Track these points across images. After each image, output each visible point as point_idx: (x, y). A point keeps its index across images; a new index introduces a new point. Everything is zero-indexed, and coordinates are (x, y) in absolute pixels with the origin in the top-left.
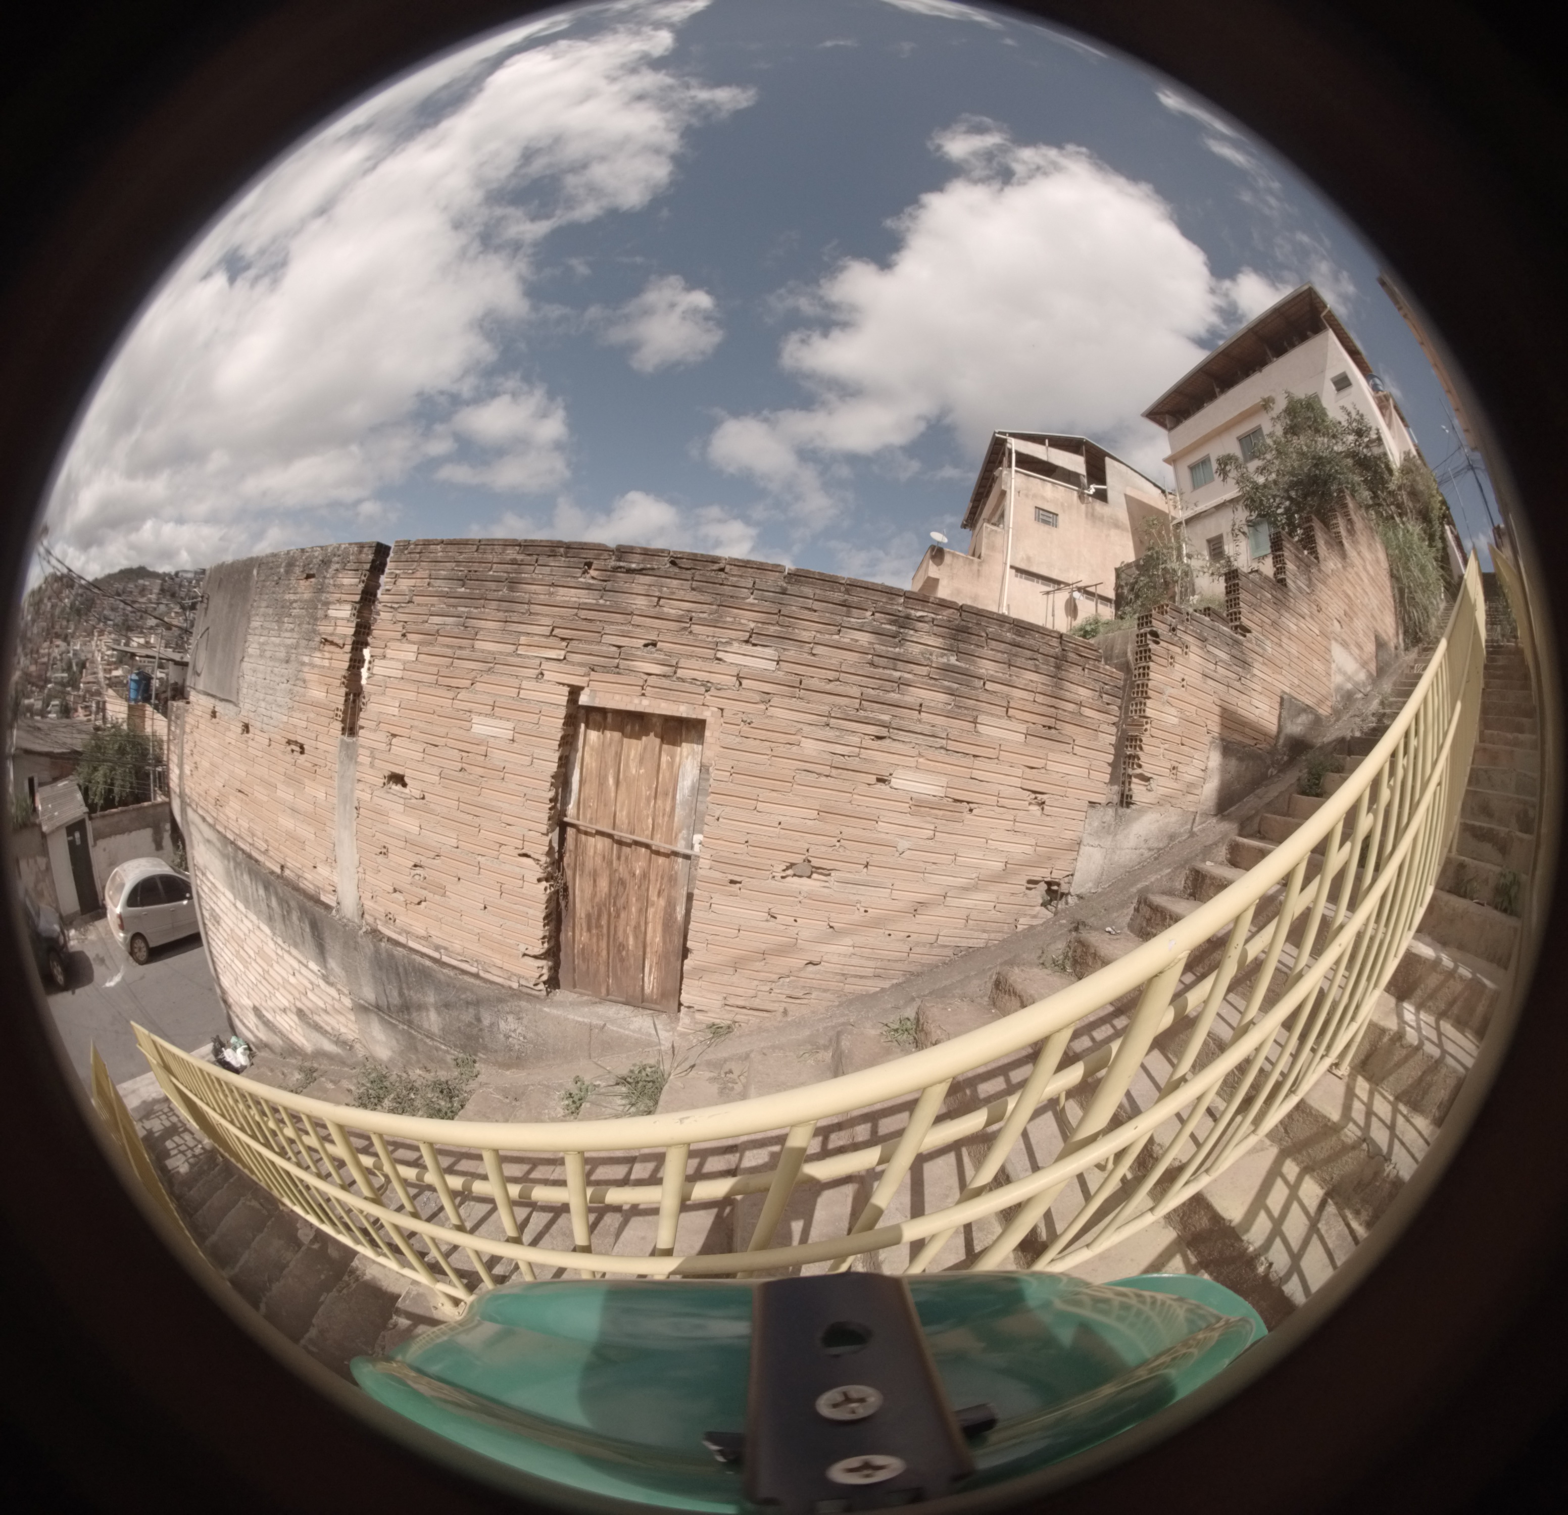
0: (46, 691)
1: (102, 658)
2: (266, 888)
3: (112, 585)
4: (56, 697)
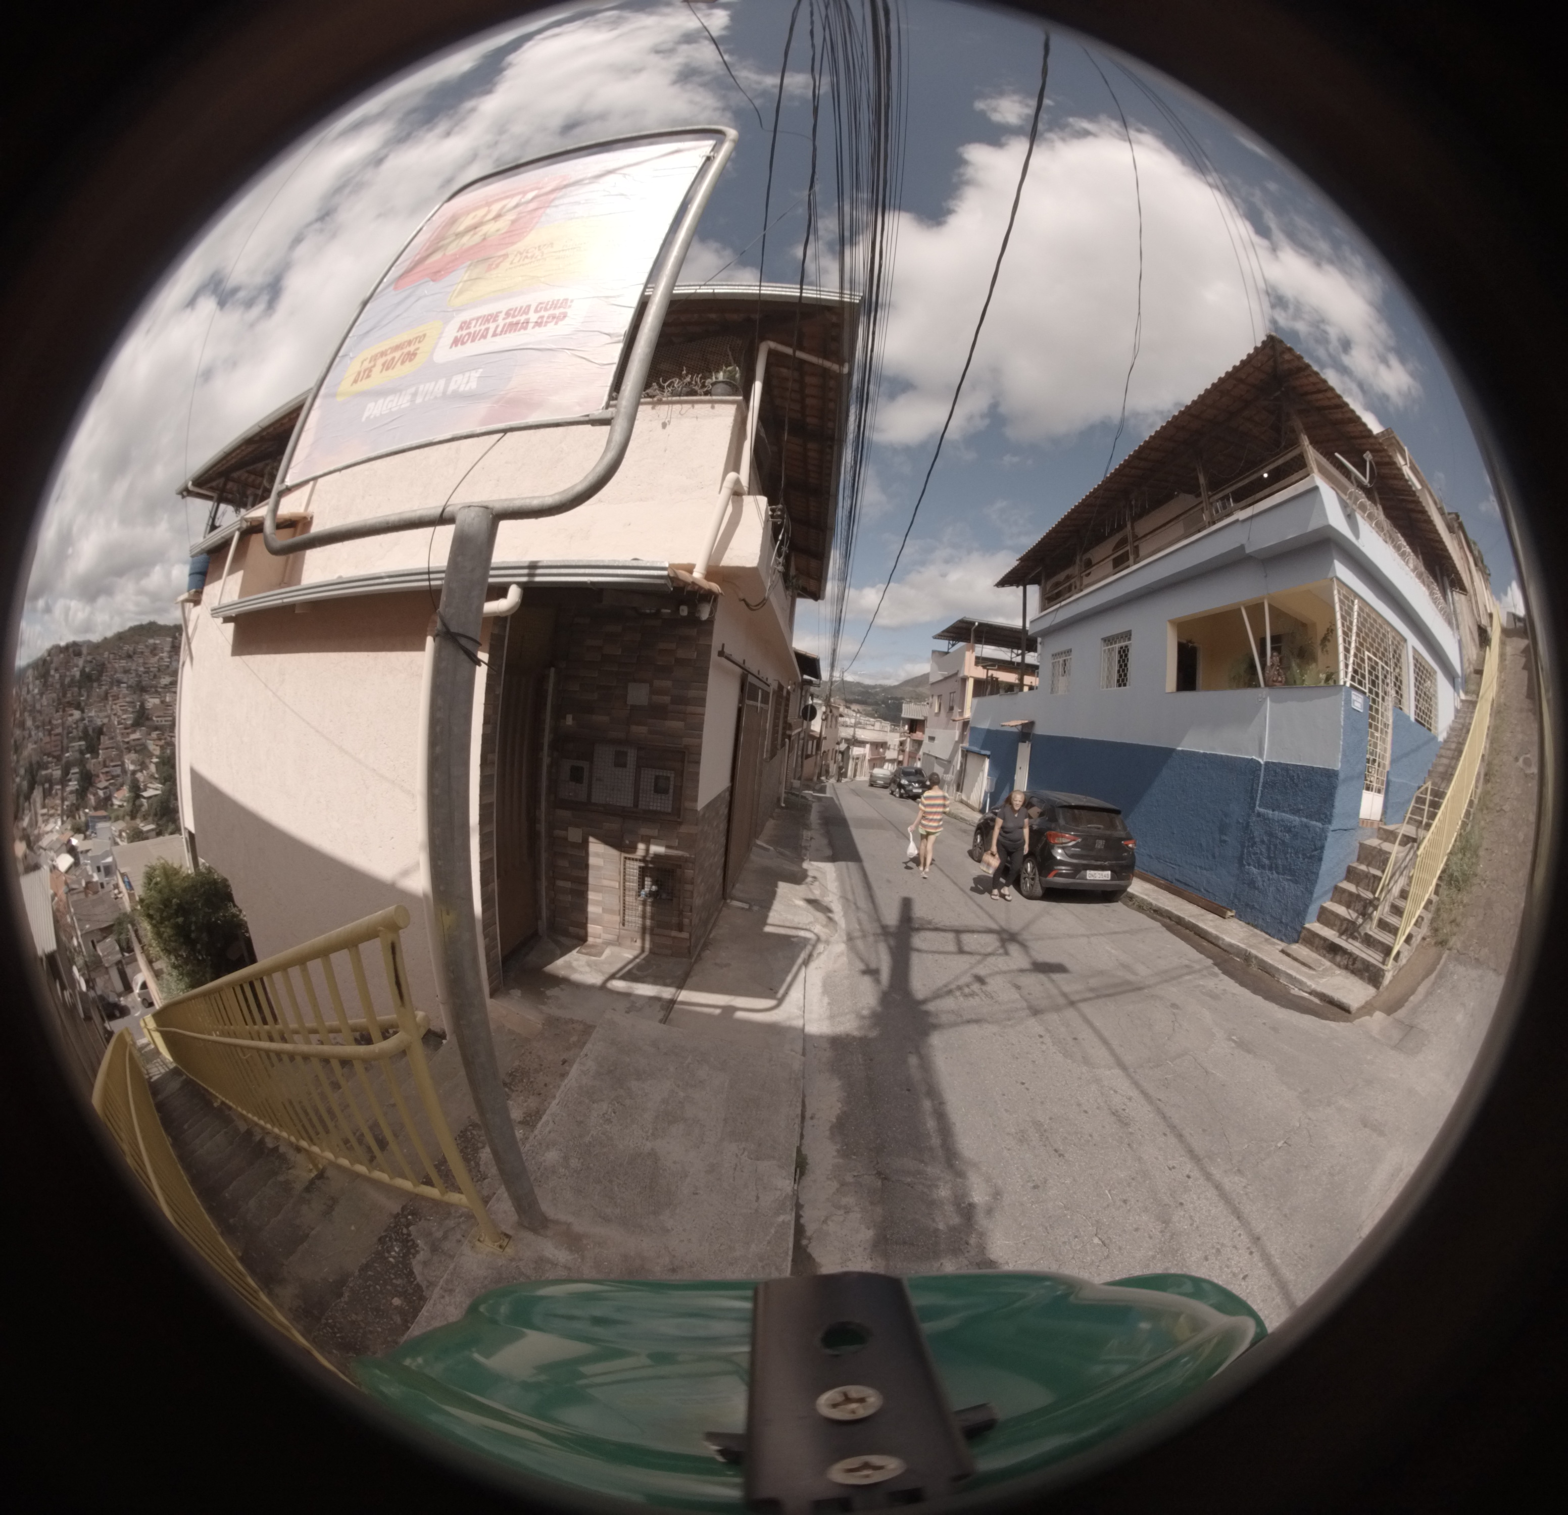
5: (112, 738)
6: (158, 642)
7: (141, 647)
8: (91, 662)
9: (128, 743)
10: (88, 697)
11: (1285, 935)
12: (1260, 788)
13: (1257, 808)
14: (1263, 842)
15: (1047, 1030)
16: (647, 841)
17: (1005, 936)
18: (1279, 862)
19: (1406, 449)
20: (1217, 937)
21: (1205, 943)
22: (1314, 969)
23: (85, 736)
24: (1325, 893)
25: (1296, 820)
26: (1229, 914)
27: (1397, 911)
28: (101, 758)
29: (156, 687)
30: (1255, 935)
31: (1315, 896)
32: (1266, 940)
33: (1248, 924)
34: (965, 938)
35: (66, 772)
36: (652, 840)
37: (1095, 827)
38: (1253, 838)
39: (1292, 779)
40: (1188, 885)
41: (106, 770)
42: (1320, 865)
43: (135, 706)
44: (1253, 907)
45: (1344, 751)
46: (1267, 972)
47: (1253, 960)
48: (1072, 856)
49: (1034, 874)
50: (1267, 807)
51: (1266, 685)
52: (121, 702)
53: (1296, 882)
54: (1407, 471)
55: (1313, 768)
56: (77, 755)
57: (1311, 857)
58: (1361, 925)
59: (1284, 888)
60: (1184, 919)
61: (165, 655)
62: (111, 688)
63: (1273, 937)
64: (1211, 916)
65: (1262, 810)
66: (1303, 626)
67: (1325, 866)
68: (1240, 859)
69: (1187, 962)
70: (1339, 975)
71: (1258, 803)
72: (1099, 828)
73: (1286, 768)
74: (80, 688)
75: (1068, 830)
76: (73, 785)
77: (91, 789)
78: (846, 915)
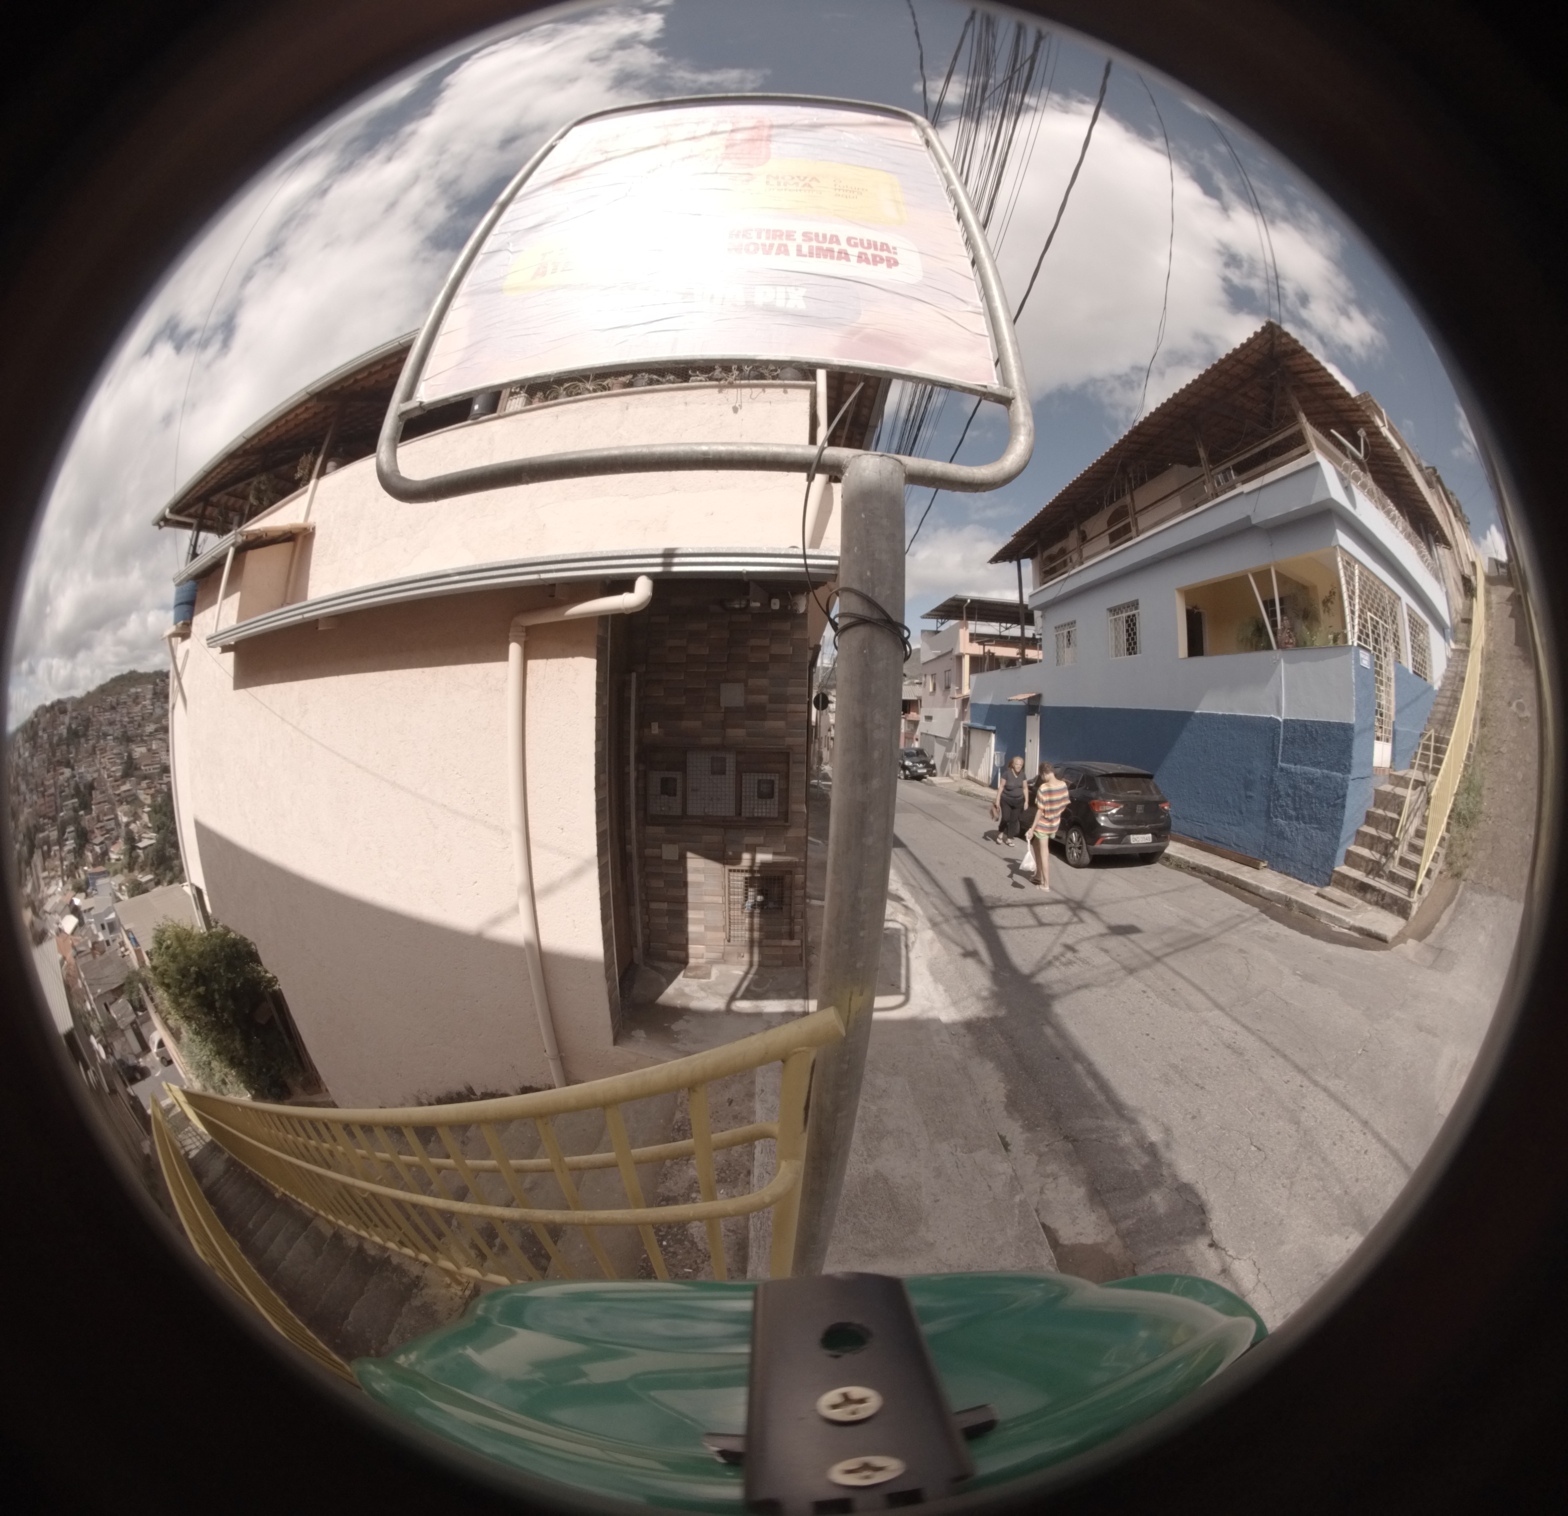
5: (103, 792)
6: (139, 690)
7: (123, 697)
8: (76, 718)
9: (119, 795)
10: (77, 754)
11: (1317, 879)
12: (1281, 745)
13: (1280, 763)
14: (1288, 795)
15: (1146, 985)
16: (753, 850)
17: (1073, 905)
18: (1306, 812)
19: (1383, 411)
20: (1257, 887)
21: (1247, 894)
22: (1348, 908)
23: (77, 793)
24: (1349, 838)
25: (1317, 772)
26: (1263, 865)
27: (1416, 850)
28: (94, 814)
29: (141, 736)
30: (1290, 882)
31: (1341, 840)
32: (1301, 886)
33: (1281, 872)
34: (1038, 910)
35: (62, 832)
36: (758, 848)
37: (1133, 794)
38: (1278, 791)
39: (1311, 734)
40: (1219, 842)
41: (100, 825)
42: (1344, 813)
43: (122, 758)
44: (1284, 857)
45: (1357, 705)
46: (1308, 914)
47: (1294, 905)
48: (1115, 822)
49: (1081, 843)
50: (1288, 762)
51: (1279, 647)
52: (109, 754)
53: (1322, 830)
54: (1385, 431)
55: (1329, 723)
56: (71, 813)
57: (1335, 805)
58: (1385, 864)
59: (1312, 837)
60: (1223, 873)
61: (147, 702)
62: (98, 742)
63: (1306, 882)
64: (1246, 869)
65: (1284, 765)
66: (1304, 589)
67: (1348, 812)
68: (1268, 813)
69: (1237, 912)
70: (1371, 911)
71: (1280, 758)
72: (1137, 794)
73: (1304, 724)
74: (68, 745)
75: (1110, 798)
76: (70, 844)
77: (88, 846)
78: (917, 901)
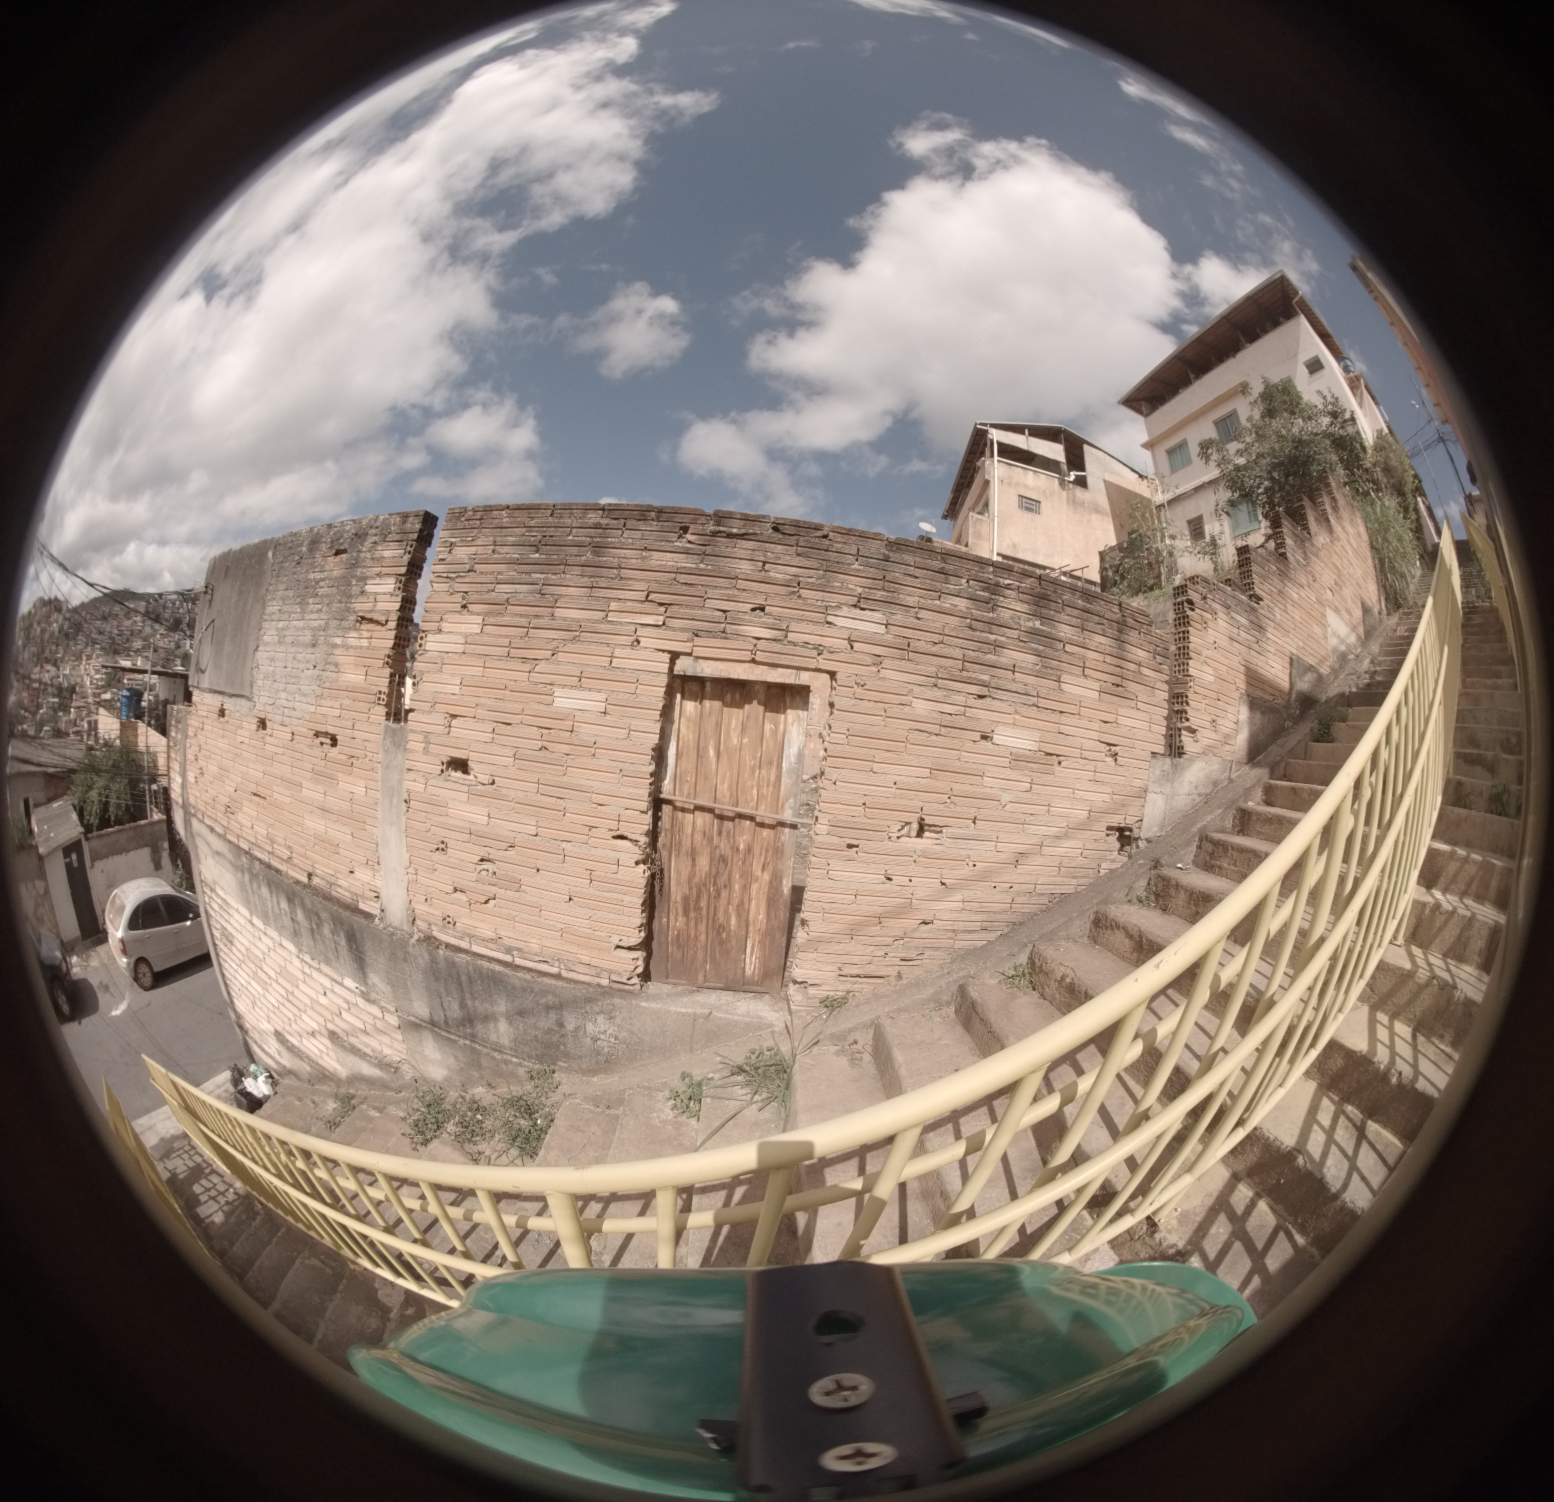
0: (38, 717)
1: (91, 683)
2: (290, 900)
3: (97, 608)
4: (48, 721)
